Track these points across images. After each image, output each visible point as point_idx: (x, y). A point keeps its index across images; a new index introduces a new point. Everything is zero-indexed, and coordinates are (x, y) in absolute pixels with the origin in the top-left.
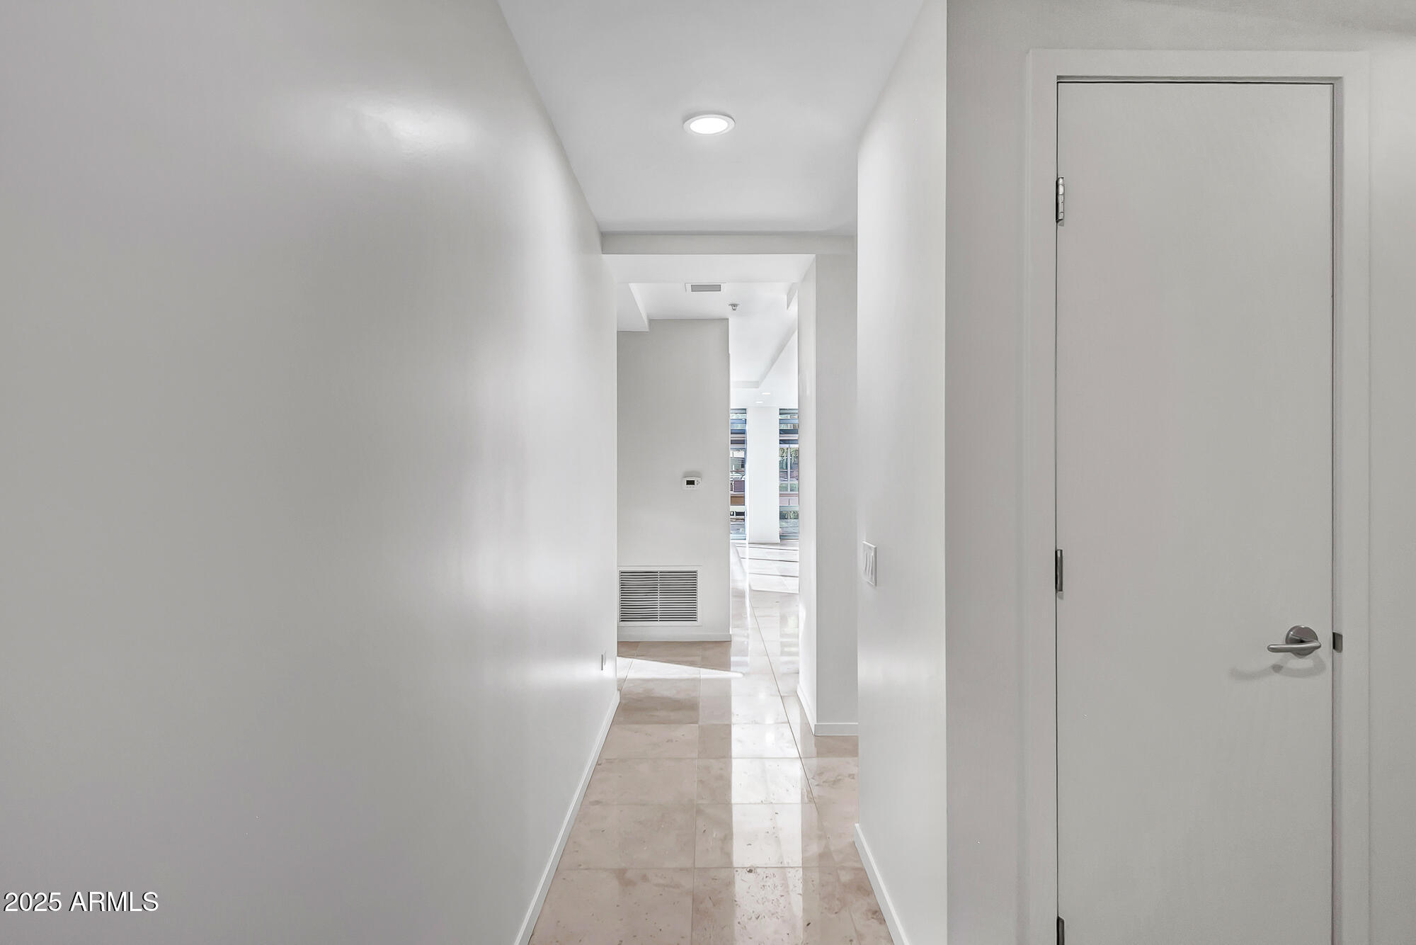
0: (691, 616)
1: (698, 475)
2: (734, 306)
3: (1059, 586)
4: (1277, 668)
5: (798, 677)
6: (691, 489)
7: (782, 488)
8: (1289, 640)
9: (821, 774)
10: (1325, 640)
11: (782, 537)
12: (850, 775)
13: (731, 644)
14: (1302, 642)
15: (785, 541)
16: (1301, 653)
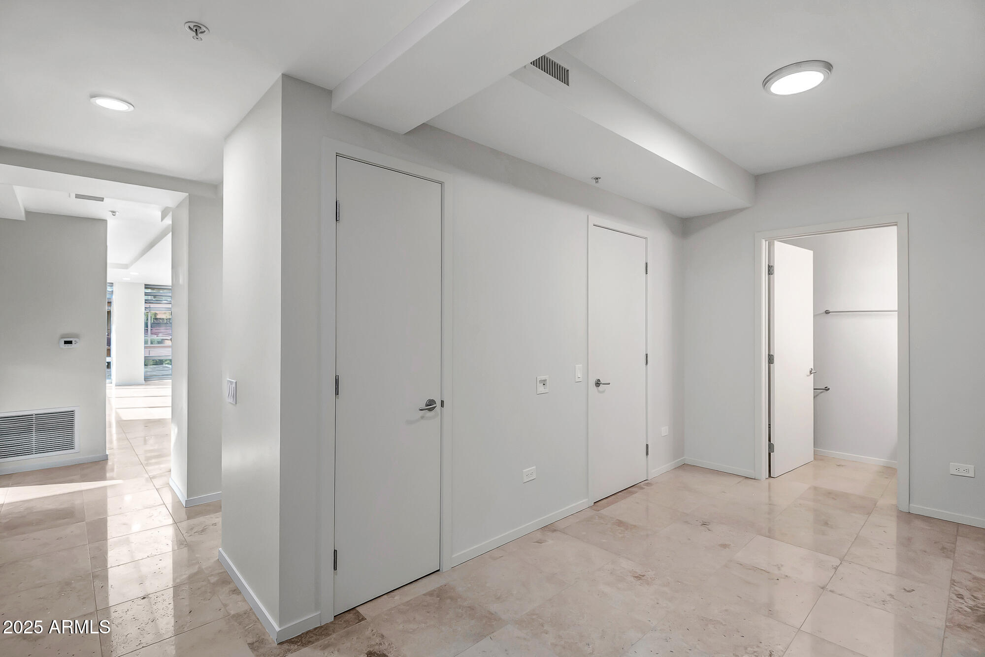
0: (70, 445)
1: (77, 336)
2: (113, 212)
3: (337, 393)
4: (422, 417)
5: (170, 473)
6: (69, 347)
7: (146, 342)
8: (427, 405)
9: (192, 529)
10: (438, 404)
11: (147, 379)
12: (213, 525)
13: (107, 462)
14: (431, 405)
15: (149, 382)
16: (430, 410)
